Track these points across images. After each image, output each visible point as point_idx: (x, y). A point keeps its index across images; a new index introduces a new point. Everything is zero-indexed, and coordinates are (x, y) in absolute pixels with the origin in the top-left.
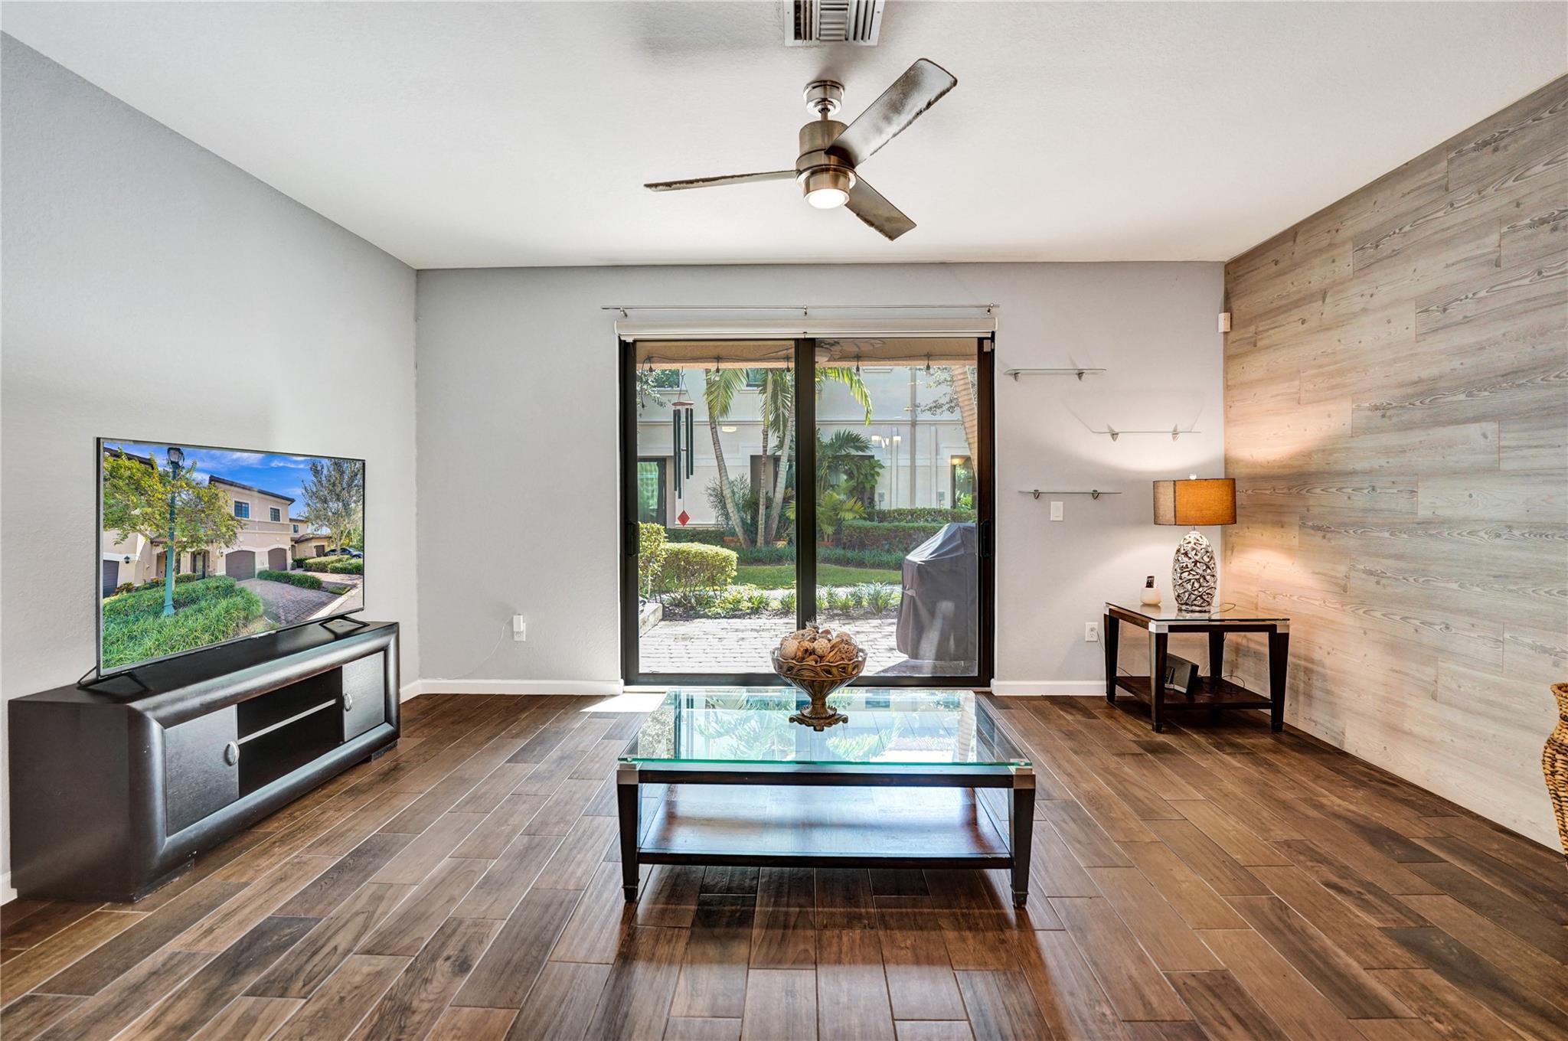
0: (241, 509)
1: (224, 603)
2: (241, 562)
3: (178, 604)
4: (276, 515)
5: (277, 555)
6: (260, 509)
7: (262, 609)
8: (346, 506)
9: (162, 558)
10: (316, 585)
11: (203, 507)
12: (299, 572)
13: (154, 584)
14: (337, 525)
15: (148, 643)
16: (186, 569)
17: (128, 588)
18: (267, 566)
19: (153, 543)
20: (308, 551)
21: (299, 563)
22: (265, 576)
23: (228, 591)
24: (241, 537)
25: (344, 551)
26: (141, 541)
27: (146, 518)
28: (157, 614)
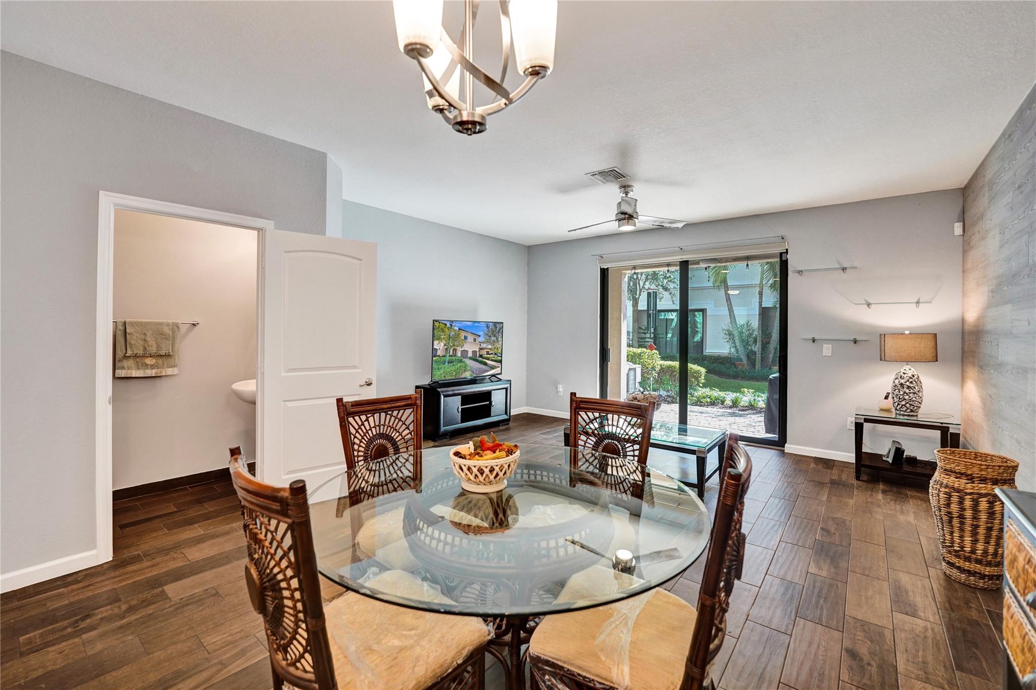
0: (466, 338)
1: (459, 364)
2: (464, 353)
3: (449, 362)
4: (475, 340)
5: (474, 352)
6: (470, 338)
7: (469, 368)
8: (497, 339)
9: (446, 349)
10: (485, 364)
11: (457, 336)
12: (480, 359)
13: (444, 356)
14: (494, 345)
15: (442, 371)
16: (451, 353)
17: (439, 356)
18: (471, 355)
19: (445, 345)
20: (484, 352)
21: (481, 356)
22: (470, 358)
23: (461, 361)
24: (465, 346)
25: (495, 354)
26: (443, 344)
27: (444, 338)
28: (444, 364)
